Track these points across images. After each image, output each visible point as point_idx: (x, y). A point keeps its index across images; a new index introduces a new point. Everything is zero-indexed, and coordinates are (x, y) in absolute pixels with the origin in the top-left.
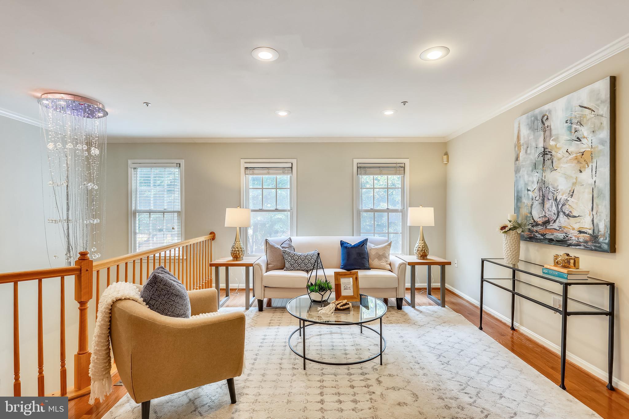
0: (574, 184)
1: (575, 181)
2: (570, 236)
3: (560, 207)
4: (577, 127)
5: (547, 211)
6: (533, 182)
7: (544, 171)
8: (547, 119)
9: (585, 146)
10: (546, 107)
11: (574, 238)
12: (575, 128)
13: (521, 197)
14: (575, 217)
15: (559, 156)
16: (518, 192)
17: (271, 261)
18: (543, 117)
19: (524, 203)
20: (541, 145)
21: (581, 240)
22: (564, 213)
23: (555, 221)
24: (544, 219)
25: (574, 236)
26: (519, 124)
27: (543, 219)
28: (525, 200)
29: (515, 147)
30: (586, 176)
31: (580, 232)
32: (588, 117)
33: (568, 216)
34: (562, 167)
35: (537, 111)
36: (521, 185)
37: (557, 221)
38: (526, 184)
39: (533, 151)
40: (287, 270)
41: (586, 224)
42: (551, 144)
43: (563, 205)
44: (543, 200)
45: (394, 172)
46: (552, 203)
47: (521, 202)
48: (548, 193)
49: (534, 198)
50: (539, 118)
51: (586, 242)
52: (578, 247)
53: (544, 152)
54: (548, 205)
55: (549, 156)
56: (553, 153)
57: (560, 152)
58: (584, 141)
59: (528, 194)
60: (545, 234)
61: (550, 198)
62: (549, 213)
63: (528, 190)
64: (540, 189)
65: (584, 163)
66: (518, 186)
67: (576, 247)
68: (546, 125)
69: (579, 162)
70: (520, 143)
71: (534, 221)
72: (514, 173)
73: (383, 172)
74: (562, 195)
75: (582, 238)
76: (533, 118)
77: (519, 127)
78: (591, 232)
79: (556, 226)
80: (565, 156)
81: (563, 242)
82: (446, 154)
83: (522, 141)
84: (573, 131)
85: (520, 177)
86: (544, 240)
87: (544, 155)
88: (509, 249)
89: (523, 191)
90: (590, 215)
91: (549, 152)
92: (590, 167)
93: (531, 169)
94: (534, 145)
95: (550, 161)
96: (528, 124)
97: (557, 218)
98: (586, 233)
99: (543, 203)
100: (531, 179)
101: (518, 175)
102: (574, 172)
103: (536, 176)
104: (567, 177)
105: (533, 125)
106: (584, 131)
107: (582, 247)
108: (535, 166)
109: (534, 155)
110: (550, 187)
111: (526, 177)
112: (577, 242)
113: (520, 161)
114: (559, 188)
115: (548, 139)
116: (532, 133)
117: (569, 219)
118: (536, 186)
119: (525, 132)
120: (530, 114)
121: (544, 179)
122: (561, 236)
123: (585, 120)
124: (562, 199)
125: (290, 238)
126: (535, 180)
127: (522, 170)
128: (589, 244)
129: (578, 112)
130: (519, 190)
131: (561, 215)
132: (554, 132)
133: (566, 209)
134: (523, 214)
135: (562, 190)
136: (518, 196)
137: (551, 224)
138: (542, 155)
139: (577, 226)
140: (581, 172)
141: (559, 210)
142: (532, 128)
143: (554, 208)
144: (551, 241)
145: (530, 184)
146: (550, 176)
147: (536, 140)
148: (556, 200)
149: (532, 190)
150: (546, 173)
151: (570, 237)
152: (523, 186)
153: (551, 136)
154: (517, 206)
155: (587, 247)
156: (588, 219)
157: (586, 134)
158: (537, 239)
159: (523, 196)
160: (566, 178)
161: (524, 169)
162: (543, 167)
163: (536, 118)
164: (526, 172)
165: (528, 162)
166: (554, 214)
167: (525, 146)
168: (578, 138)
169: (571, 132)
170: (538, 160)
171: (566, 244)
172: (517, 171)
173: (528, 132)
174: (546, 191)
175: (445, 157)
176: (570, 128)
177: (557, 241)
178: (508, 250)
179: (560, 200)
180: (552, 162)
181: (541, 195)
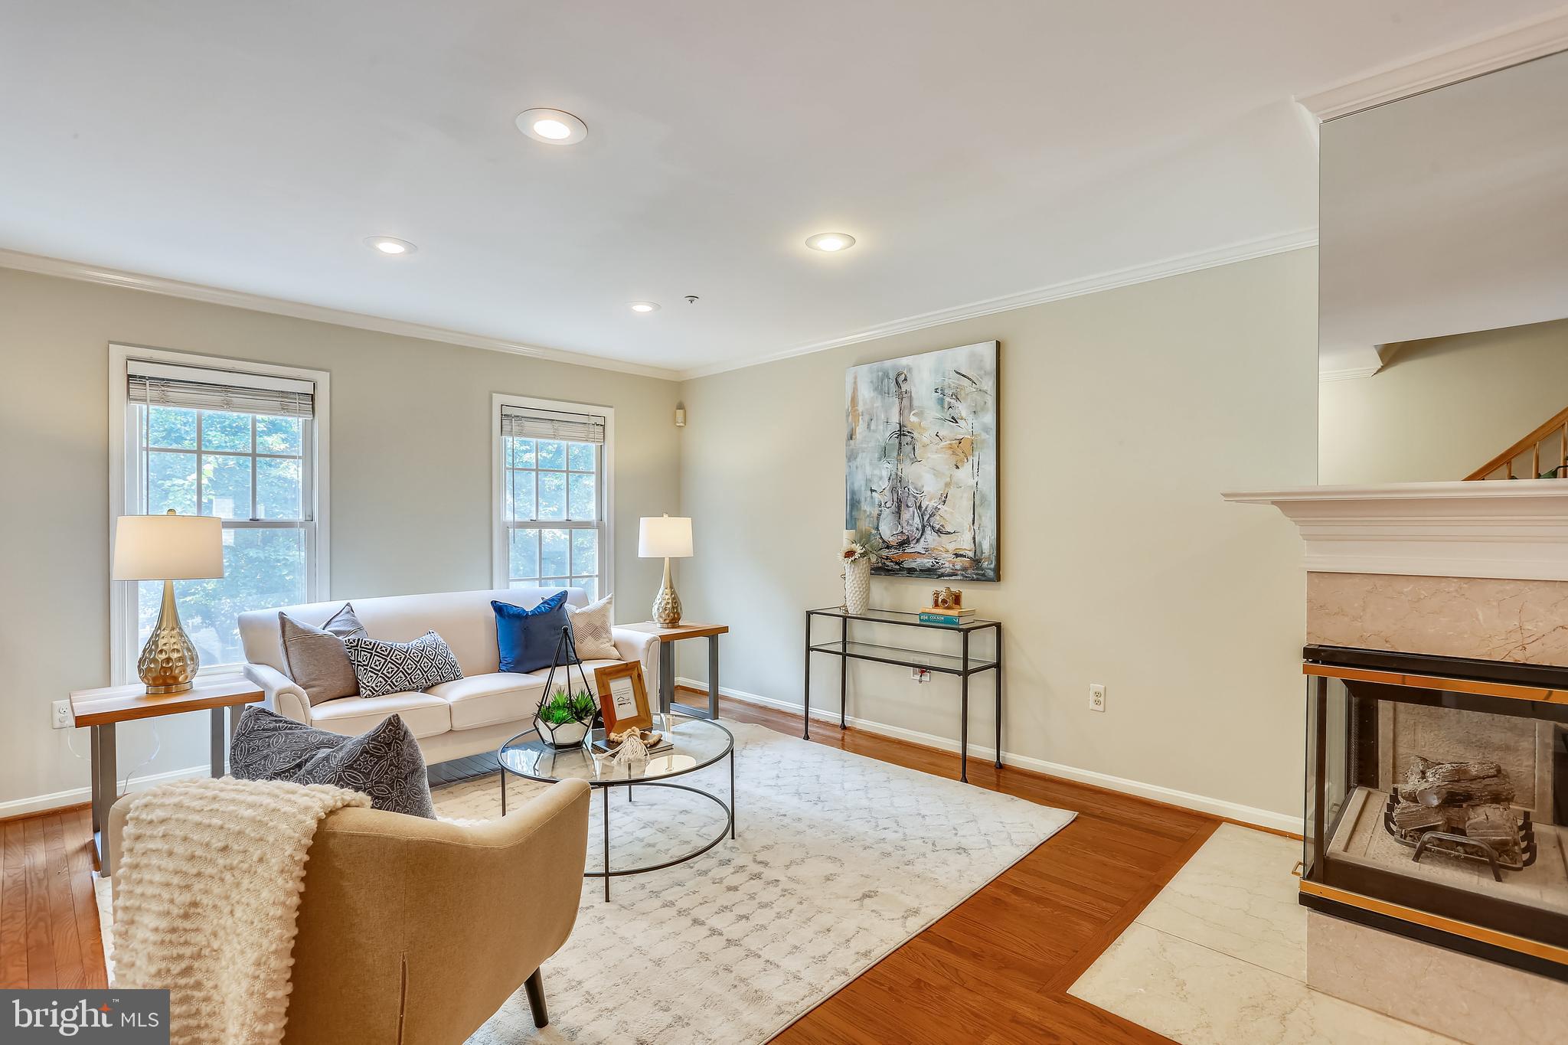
0: (948, 485)
1: (948, 479)
2: (941, 562)
3: (926, 518)
4: (952, 401)
5: (905, 525)
6: (881, 478)
7: (899, 461)
8: (905, 380)
9: (963, 430)
10: (904, 361)
11: (947, 565)
12: (949, 403)
13: (859, 502)
14: (949, 533)
15: (925, 440)
16: (853, 493)
18: (899, 375)
19: (865, 511)
20: (895, 419)
21: (958, 567)
22: (933, 528)
23: (918, 541)
24: (900, 538)
25: (947, 562)
26: (856, 378)
27: (899, 537)
28: (866, 507)
29: (848, 416)
30: (964, 474)
31: (957, 555)
32: (968, 390)
33: (939, 532)
34: (929, 458)
35: (888, 364)
36: (859, 483)
37: (922, 540)
38: (868, 481)
39: (881, 427)
41: (965, 544)
42: (912, 420)
43: (931, 516)
44: (899, 507)
45: (583, 435)
46: (914, 512)
47: (859, 509)
48: (908, 497)
49: (883, 504)
50: (892, 375)
51: (965, 569)
52: (953, 578)
53: (900, 430)
54: (906, 515)
55: (909, 439)
56: (916, 435)
57: (926, 434)
58: (961, 423)
59: (872, 497)
60: (902, 562)
61: (909, 504)
62: (909, 528)
63: (872, 491)
64: (893, 490)
65: (962, 455)
66: (853, 484)
67: (951, 578)
68: (903, 390)
69: (954, 453)
70: (857, 410)
71: (884, 541)
72: (845, 459)
73: (561, 433)
74: (930, 500)
75: (959, 563)
76: (880, 374)
77: (855, 383)
78: (971, 554)
79: (919, 547)
80: (934, 441)
81: (931, 573)
82: (681, 406)
83: (860, 408)
84: (946, 406)
85: (857, 468)
86: (900, 570)
87: (900, 435)
89: (863, 492)
90: (970, 530)
91: (908, 432)
92: (970, 462)
93: (877, 455)
94: (883, 417)
95: (911, 447)
96: (872, 382)
97: (922, 535)
98: (965, 556)
99: (898, 513)
100: (877, 472)
101: (854, 464)
102: (947, 467)
103: (885, 469)
104: (937, 473)
105: (880, 384)
106: (962, 409)
107: (959, 578)
108: (884, 453)
109: (884, 434)
110: (910, 487)
111: (868, 470)
112: (951, 571)
113: (857, 442)
114: (924, 489)
115: (906, 412)
116: (880, 396)
117: (939, 536)
118: (885, 484)
119: (866, 393)
120: (876, 365)
121: (899, 473)
122: (928, 562)
123: (962, 392)
124: (930, 506)
125: (348, 605)
126: (885, 474)
127: (860, 456)
128: (969, 571)
129: (953, 380)
130: (856, 489)
131: (928, 530)
132: (915, 403)
133: (936, 522)
134: (864, 530)
135: (929, 492)
136: (852, 499)
137: (912, 545)
138: (896, 436)
139: (951, 547)
140: (957, 467)
141: (925, 523)
142: (879, 388)
143: (917, 520)
144: (911, 571)
145: (875, 479)
146: (909, 471)
147: (887, 409)
148: (920, 507)
149: (879, 490)
150: (903, 465)
151: (942, 564)
152: (863, 483)
153: (911, 407)
154: (851, 516)
155: (966, 577)
156: (968, 536)
157: (964, 414)
158: (889, 570)
159: (863, 499)
160: (934, 475)
161: (864, 454)
162: (899, 455)
163: (886, 375)
164: (868, 460)
165: (872, 444)
166: (917, 529)
167: (867, 418)
168: (953, 418)
169: (943, 407)
170: (890, 442)
171: (936, 574)
172: (851, 457)
173: (872, 394)
174: (904, 493)
175: (679, 412)
176: (941, 401)
177: (921, 570)
179: (926, 508)
180: (914, 448)
181: (895, 499)
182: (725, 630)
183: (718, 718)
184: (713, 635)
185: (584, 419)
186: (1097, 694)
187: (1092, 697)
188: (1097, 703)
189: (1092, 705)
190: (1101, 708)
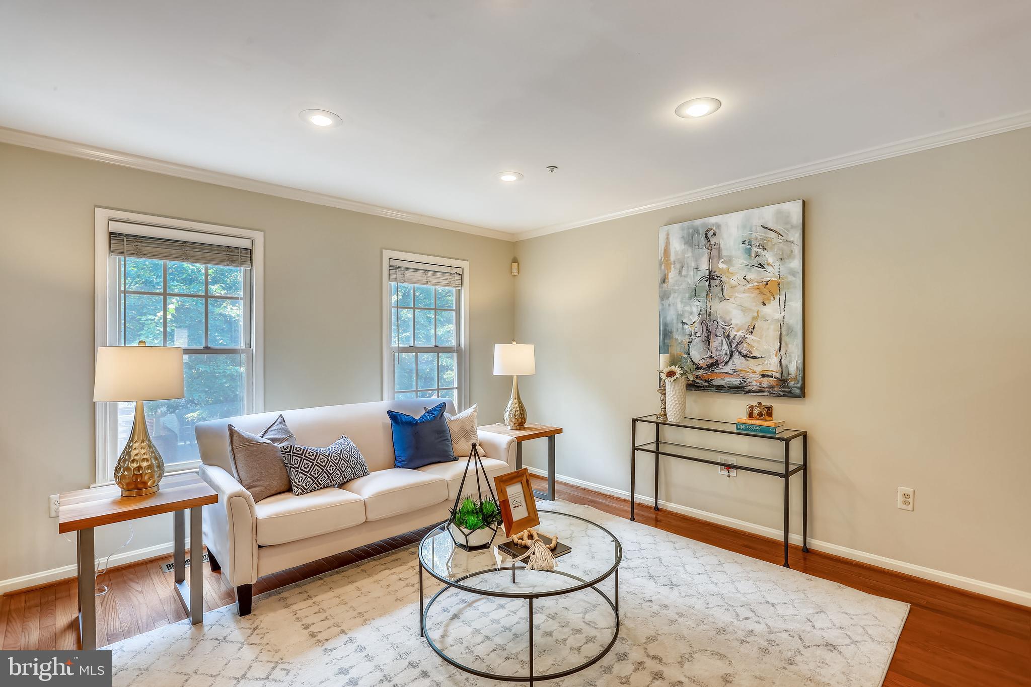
0: (755, 318)
1: (756, 314)
2: (749, 380)
3: (734, 346)
4: (759, 250)
5: (714, 350)
6: (691, 313)
7: (708, 300)
8: (714, 234)
9: (770, 274)
10: (713, 220)
11: (754, 383)
12: (756, 252)
13: (671, 332)
14: (756, 358)
15: (733, 282)
16: (666, 325)
17: (256, 478)
18: (708, 231)
19: (677, 340)
20: (704, 265)
21: (765, 385)
22: (740, 353)
23: (726, 363)
24: (710, 361)
25: (754, 381)
26: (668, 234)
27: (708, 360)
28: (678, 336)
29: (661, 265)
30: (771, 310)
31: (764, 376)
32: (774, 241)
33: (746, 356)
34: (736, 297)
35: (698, 222)
36: (671, 316)
37: (731, 362)
38: (679, 316)
39: (692, 273)
40: (304, 491)
41: (772, 365)
42: (720, 266)
43: (738, 344)
44: (708, 337)
45: (447, 281)
46: (722, 341)
47: (671, 338)
48: (717, 328)
49: (693, 334)
50: (702, 231)
51: (772, 387)
52: (760, 394)
53: (709, 275)
54: (715, 343)
55: (717, 282)
56: (724, 278)
57: (735, 278)
58: (768, 268)
59: (683, 329)
60: (711, 380)
61: (718, 334)
62: (718, 353)
63: (683, 323)
64: (703, 322)
65: (769, 294)
66: (665, 318)
67: (758, 394)
68: (712, 242)
69: (761, 293)
70: (669, 260)
71: (694, 363)
72: (657, 299)
73: (432, 280)
74: (738, 331)
75: (766, 382)
76: (691, 231)
77: (668, 238)
78: (778, 375)
79: (728, 369)
80: (741, 283)
81: (739, 389)
82: (515, 260)
83: (672, 258)
84: (753, 255)
85: (669, 305)
86: (709, 387)
87: (710, 279)
88: (677, 402)
89: (675, 324)
90: (776, 355)
91: (717, 276)
92: (777, 300)
93: (687, 295)
94: (693, 265)
95: (720, 288)
96: (683, 237)
97: (730, 359)
98: (772, 377)
99: (708, 341)
100: (687, 308)
101: (666, 303)
102: (754, 304)
103: (695, 307)
104: (744, 310)
105: (691, 238)
106: (769, 257)
107: (766, 394)
108: (695, 293)
109: (693, 278)
110: (719, 320)
111: (680, 306)
112: (758, 388)
113: (669, 285)
114: (733, 322)
115: (715, 260)
116: (690, 249)
117: (747, 360)
118: (695, 318)
119: (677, 246)
120: (686, 224)
121: (709, 310)
122: (736, 381)
123: (769, 243)
124: (738, 336)
125: (281, 416)
126: (695, 310)
127: (672, 295)
128: (776, 389)
129: (760, 233)
130: (668, 322)
131: (736, 355)
132: (724, 253)
133: (744, 348)
134: (676, 354)
135: (737, 325)
136: (665, 330)
137: (721, 367)
138: (706, 279)
139: (759, 369)
140: (764, 304)
141: (733, 349)
142: (689, 240)
143: (725, 347)
144: (720, 388)
145: (686, 315)
146: (718, 308)
147: (697, 259)
148: (728, 336)
149: (689, 323)
150: (712, 303)
151: (749, 382)
152: (674, 317)
153: (720, 256)
154: (664, 344)
155: (773, 393)
156: (775, 360)
157: (771, 261)
158: (699, 387)
159: (675, 330)
160: (742, 310)
161: (676, 295)
162: (708, 294)
163: (696, 231)
164: (679, 300)
165: (684, 286)
166: (726, 354)
167: (678, 266)
168: (760, 264)
169: (750, 255)
170: (700, 285)
171: (744, 391)
172: (664, 296)
173: (683, 247)
174: (712, 325)
175: (515, 265)
176: (748, 252)
177: (729, 387)
178: (676, 404)
179: (734, 337)
180: (722, 289)
181: (705, 330)
182: (560, 431)
183: (555, 500)
184: (551, 435)
185: (448, 270)
186: (906, 496)
187: (900, 498)
188: (906, 503)
189: (900, 504)
190: (910, 507)
